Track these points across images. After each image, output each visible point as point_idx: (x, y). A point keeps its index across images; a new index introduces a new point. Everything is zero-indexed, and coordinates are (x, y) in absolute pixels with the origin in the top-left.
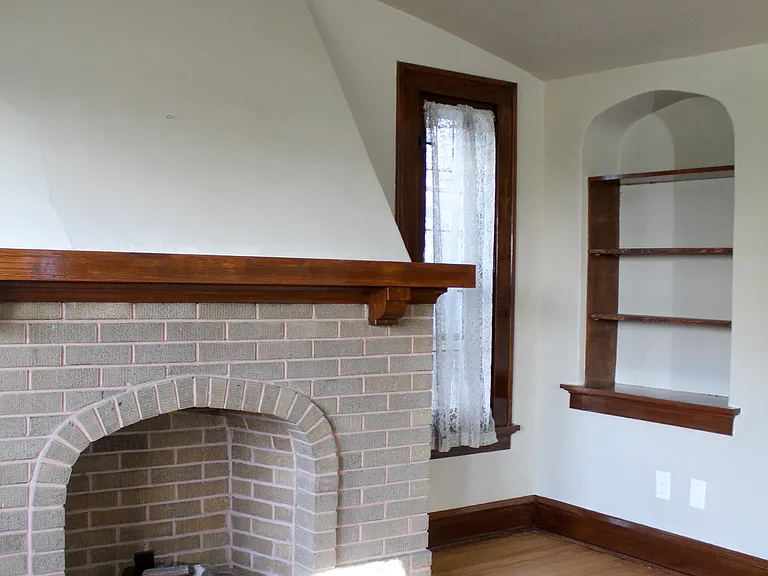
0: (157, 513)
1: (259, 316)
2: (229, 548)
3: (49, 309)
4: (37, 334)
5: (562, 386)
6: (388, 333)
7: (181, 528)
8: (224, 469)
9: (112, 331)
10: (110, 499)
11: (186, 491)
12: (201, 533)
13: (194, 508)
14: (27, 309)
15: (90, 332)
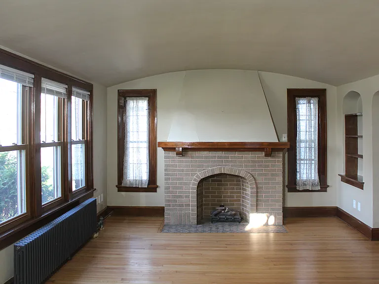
0: (225, 197)
1: (237, 154)
2: (242, 207)
3: (194, 153)
4: (192, 157)
5: (339, 175)
6: (270, 159)
7: (230, 201)
8: (240, 189)
9: (206, 157)
10: (215, 193)
11: (231, 193)
12: (235, 203)
13: (233, 197)
14: (190, 152)
15: (202, 157)
